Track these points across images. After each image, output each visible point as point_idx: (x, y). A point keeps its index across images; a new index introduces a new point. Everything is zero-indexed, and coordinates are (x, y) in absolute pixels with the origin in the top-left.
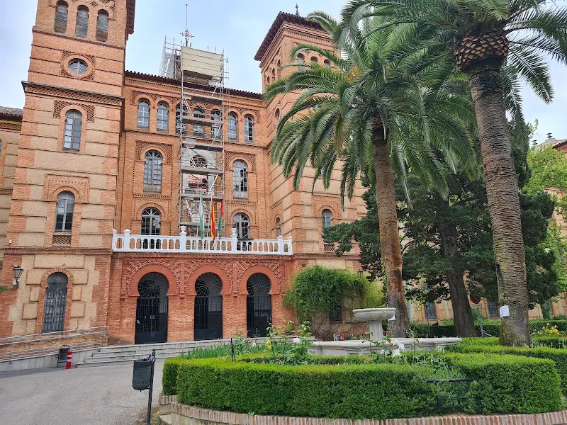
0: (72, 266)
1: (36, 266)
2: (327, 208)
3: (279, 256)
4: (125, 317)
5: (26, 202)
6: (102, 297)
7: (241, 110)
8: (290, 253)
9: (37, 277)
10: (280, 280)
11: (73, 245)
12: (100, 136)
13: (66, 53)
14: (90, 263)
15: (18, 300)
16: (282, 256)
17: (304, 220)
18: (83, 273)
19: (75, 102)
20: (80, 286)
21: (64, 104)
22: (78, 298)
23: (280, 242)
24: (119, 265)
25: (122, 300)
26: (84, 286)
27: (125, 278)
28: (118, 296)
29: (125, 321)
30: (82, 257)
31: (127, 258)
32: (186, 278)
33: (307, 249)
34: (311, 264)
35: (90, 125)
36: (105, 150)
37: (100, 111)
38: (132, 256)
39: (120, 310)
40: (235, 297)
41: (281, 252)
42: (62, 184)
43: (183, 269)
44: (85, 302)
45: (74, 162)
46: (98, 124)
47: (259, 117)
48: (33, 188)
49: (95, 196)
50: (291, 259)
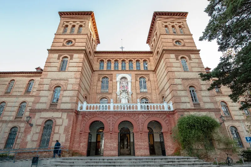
0: (56, 117)
1: (41, 117)
2: (192, 85)
3: (165, 111)
4: (81, 143)
5: (42, 91)
6: (68, 132)
7: (142, 59)
8: (172, 109)
9: (41, 122)
10: (168, 124)
11: (58, 107)
12: (75, 64)
13: (65, 39)
14: (65, 115)
15: (32, 132)
16: (167, 112)
17: (178, 92)
18: (61, 120)
19: (66, 54)
20: (59, 126)
21: (61, 55)
22: (57, 132)
23: (165, 105)
24: (80, 117)
25: (81, 134)
26: (60, 126)
27: (83, 123)
28: (79, 132)
29: (82, 144)
30: (61, 113)
31: (84, 114)
32: (113, 123)
33: (183, 106)
34: (186, 114)
35: (71, 61)
36: (76, 69)
37: (76, 56)
38: (87, 113)
39: (80, 139)
40: (141, 133)
41: (166, 109)
42: (56, 83)
43: (111, 119)
44: (60, 134)
45: (63, 75)
46: (74, 60)
47: (149, 60)
48: (45, 86)
49: (70, 87)
50: (173, 113)
